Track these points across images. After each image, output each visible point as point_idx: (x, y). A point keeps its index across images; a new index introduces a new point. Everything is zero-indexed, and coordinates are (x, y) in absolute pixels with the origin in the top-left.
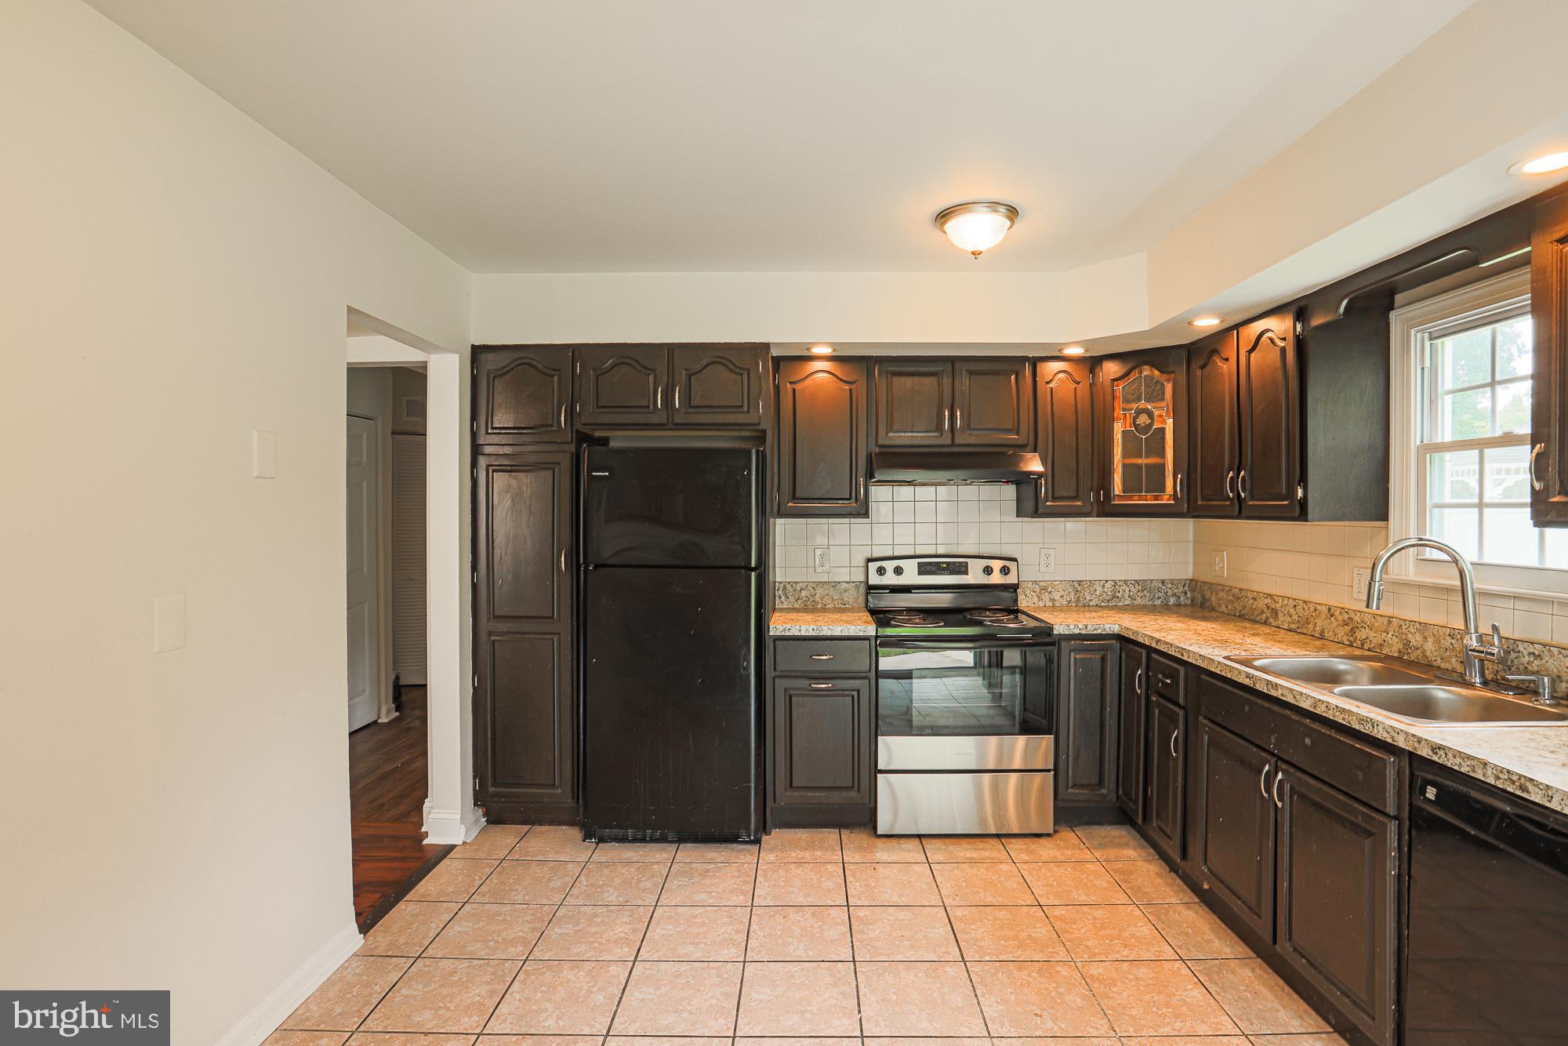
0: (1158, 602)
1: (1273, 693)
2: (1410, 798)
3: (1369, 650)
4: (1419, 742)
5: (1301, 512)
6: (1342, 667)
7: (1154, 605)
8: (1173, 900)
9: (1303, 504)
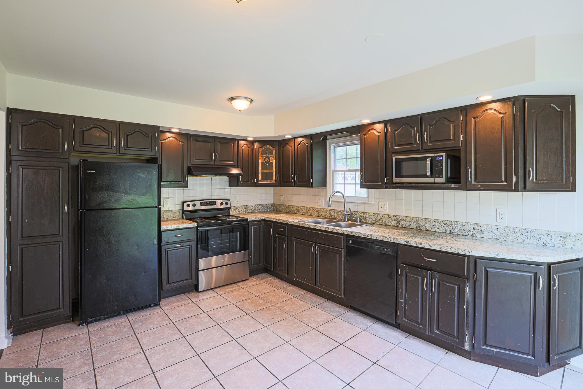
0: (265, 210)
1: (315, 228)
2: (346, 244)
3: (323, 217)
4: (349, 232)
5: (311, 185)
6: (321, 221)
7: (265, 211)
8: (286, 286)
9: (312, 183)
